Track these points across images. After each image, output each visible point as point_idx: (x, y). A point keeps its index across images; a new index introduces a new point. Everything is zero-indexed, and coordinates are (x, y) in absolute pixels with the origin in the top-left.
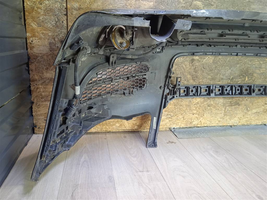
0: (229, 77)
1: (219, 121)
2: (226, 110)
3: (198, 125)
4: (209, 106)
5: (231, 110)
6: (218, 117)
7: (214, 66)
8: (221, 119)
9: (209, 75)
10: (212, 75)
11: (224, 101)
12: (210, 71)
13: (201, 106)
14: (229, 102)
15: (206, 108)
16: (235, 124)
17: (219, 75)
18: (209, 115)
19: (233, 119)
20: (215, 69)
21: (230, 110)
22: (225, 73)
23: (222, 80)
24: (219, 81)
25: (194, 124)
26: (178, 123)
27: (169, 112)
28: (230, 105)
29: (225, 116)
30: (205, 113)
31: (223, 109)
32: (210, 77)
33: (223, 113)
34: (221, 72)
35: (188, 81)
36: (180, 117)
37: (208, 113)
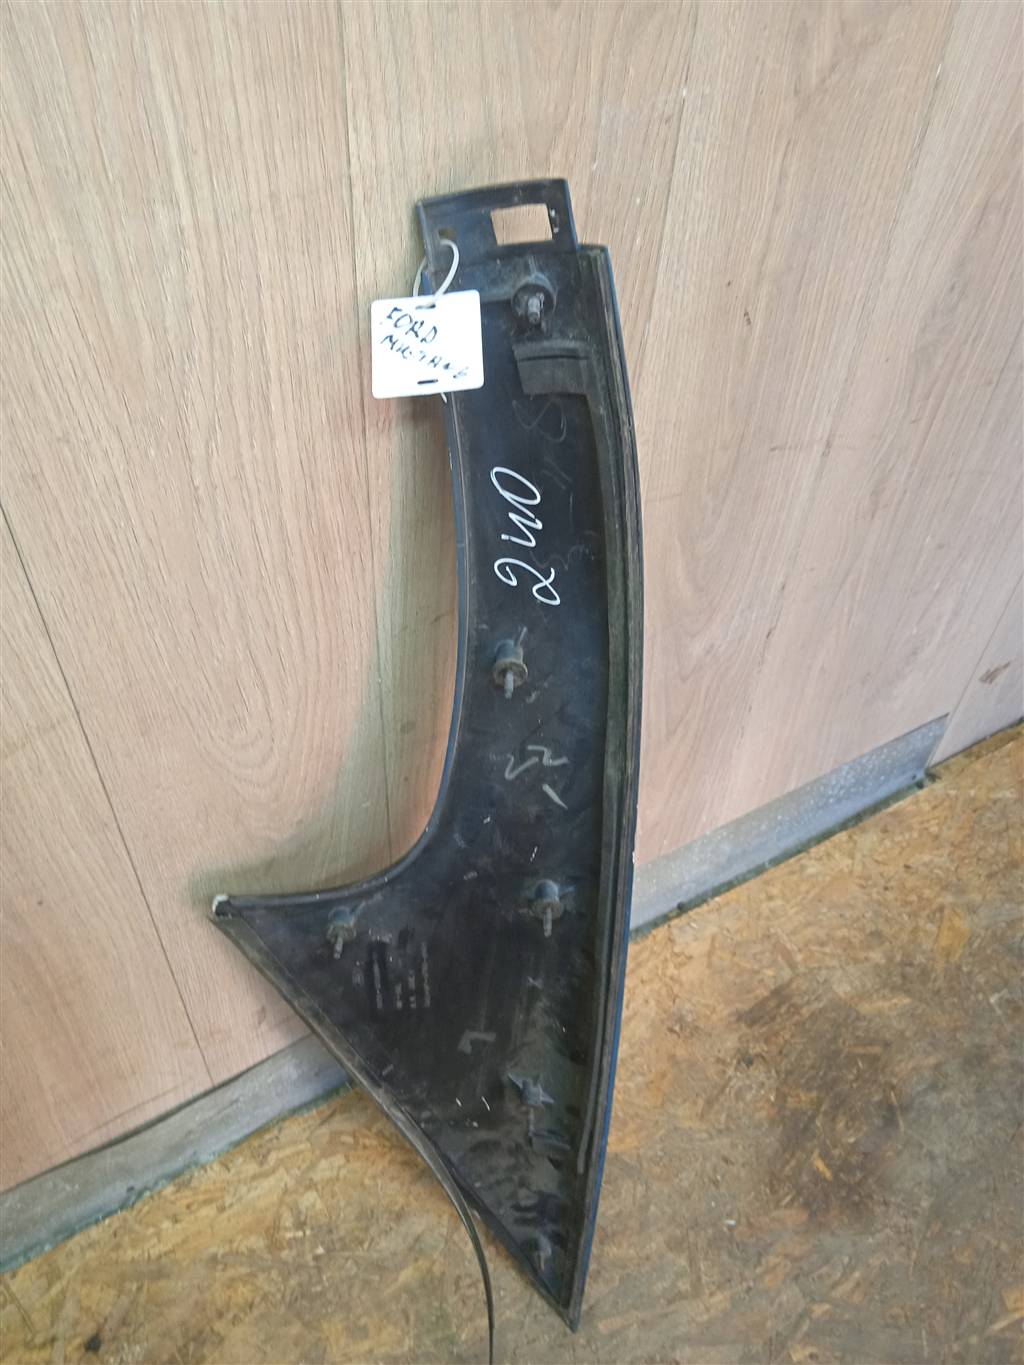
19: (713, 940)
25: (864, 832)
26: (935, 807)
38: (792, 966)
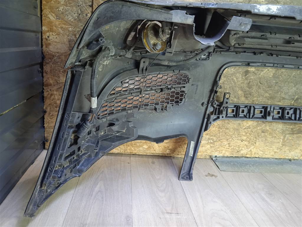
0: (293, 97)
1: (275, 152)
2: (286, 139)
3: (247, 155)
4: (263, 132)
5: (292, 140)
6: (274, 147)
7: (274, 81)
8: (278, 149)
9: (266, 92)
10: (271, 92)
11: (284, 127)
12: (268, 87)
13: (253, 132)
14: (290, 129)
15: (259, 134)
16: (296, 158)
17: (279, 93)
18: (262, 143)
19: (294, 151)
20: (275, 85)
21: (290, 140)
22: (288, 91)
23: (284, 100)
24: (280, 101)
25: (243, 154)
26: (221, 150)
27: (212, 136)
28: (291, 132)
29: (284, 147)
30: (257, 140)
31: (281, 137)
32: (268, 95)
33: (281, 143)
34: (283, 90)
35: (238, 98)
36: (224, 144)
37: (261, 141)
38: (285, 137)
